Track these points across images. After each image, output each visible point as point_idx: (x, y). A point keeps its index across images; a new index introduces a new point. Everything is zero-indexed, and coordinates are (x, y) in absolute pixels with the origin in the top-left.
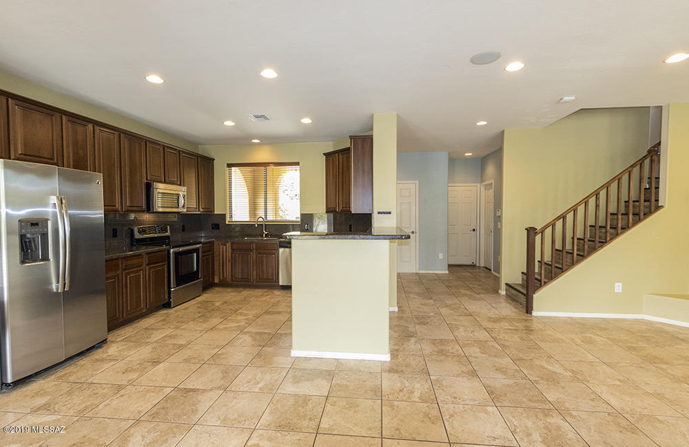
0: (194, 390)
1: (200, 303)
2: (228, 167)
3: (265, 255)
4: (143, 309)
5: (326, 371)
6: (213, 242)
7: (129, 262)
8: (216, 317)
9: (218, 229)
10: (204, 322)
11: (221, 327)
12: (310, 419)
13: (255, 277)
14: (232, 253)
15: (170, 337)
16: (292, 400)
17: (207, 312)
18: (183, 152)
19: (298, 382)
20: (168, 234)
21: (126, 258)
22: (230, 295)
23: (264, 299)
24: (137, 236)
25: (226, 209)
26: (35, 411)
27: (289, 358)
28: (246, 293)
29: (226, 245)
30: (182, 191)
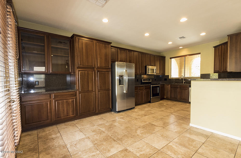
0: (154, 125)
1: (160, 103)
2: (170, 59)
3: (183, 90)
4: (143, 102)
5: (205, 135)
6: (164, 84)
7: (140, 88)
8: (164, 108)
9: (166, 80)
10: (160, 108)
11: (165, 111)
12: (194, 147)
13: (179, 97)
14: (171, 88)
15: (150, 110)
16: (187, 139)
17: (161, 106)
18: (156, 56)
19: (191, 134)
20: (151, 81)
21: (140, 87)
22: (170, 103)
23: (182, 106)
24: (143, 81)
25: (169, 73)
26: (121, 118)
27: (189, 126)
28: (175, 103)
29: (168, 86)
30: (155, 68)
